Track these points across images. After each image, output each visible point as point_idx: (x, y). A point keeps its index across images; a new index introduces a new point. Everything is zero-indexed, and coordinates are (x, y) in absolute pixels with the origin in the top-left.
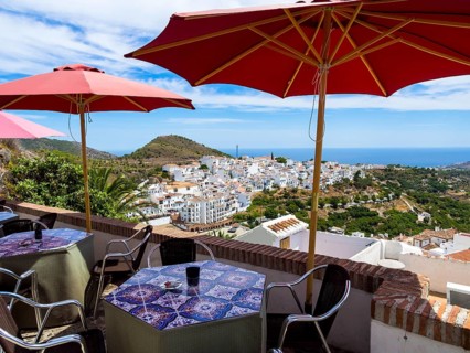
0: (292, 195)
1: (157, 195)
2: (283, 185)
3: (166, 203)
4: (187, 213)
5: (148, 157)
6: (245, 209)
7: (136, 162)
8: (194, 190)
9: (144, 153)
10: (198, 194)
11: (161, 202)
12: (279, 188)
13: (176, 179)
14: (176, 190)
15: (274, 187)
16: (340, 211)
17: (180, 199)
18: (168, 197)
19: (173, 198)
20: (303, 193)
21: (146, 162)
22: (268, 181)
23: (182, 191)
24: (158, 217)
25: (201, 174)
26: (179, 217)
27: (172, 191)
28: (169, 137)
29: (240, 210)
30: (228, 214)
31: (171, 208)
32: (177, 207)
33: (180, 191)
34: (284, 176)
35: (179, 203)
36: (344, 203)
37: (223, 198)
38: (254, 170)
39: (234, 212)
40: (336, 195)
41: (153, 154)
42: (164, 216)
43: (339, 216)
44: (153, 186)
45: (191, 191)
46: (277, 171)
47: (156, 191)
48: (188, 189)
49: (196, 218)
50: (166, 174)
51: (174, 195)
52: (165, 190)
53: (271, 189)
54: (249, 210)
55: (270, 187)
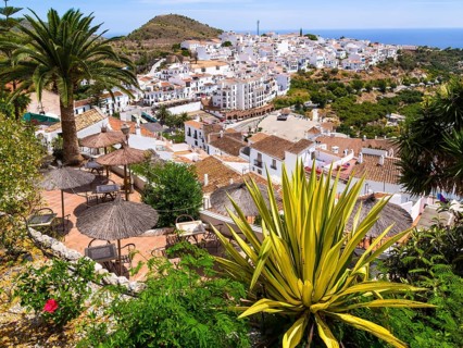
0: (332, 77)
1: (181, 75)
2: (320, 66)
3: (193, 85)
4: (222, 97)
5: (147, 38)
6: (285, 92)
7: (135, 44)
8: (224, 70)
9: (143, 34)
10: (230, 75)
11: (188, 84)
12: (315, 69)
13: (200, 58)
14: (204, 70)
15: (309, 67)
16: (390, 95)
17: (210, 80)
18: (195, 78)
19: (201, 80)
20: (345, 75)
21: (145, 44)
22: (303, 61)
23: (211, 71)
24: (187, 102)
25: (227, 51)
26: (211, 102)
27: (199, 71)
28: (169, 17)
29: (280, 93)
30: (267, 99)
31: (199, 91)
32: (207, 91)
33: (208, 71)
34: (321, 55)
35: (209, 85)
36: (394, 86)
37: (262, 80)
38: (283, 48)
39: (274, 96)
40: (382, 76)
41: (152, 35)
42: (193, 101)
43: (390, 102)
44: (174, 66)
45: (221, 72)
46: (311, 50)
47: (180, 72)
48: (218, 68)
49: (232, 103)
50: (186, 52)
51: (203, 76)
52: (190, 69)
53: (307, 70)
54: (289, 94)
55: (304, 67)
